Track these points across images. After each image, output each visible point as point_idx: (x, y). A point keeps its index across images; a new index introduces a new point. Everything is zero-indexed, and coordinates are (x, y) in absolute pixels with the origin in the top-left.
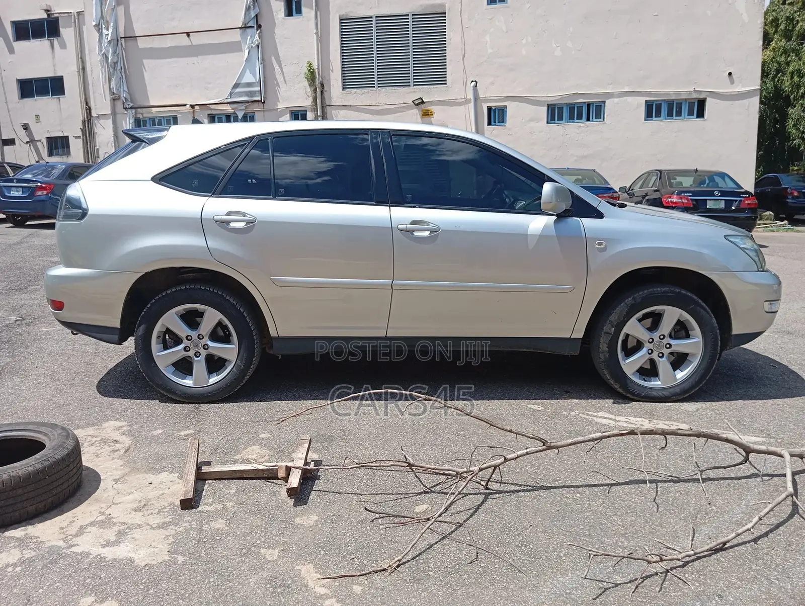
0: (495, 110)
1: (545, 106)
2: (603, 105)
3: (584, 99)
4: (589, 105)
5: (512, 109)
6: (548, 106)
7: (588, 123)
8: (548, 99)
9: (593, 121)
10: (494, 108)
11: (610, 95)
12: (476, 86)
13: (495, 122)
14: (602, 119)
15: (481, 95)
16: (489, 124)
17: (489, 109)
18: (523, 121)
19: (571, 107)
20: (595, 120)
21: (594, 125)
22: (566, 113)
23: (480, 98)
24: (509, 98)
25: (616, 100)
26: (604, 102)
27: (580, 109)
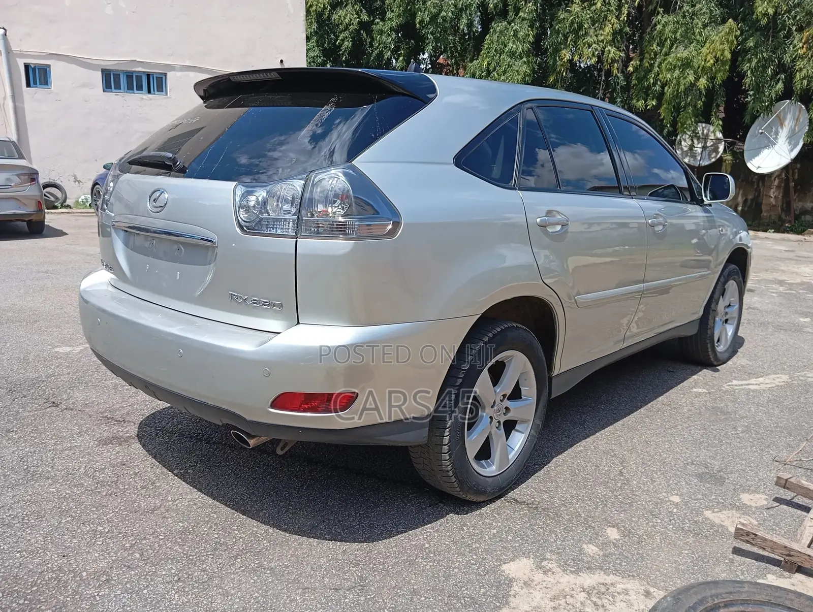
0: (34, 69)
1: (99, 71)
2: (164, 77)
3: (144, 68)
4: (148, 76)
5: (57, 70)
6: (103, 71)
7: (150, 96)
8: (102, 63)
9: (154, 94)
10: (33, 66)
11: (172, 68)
12: (6, 35)
13: (35, 83)
14: (164, 93)
15: (14, 48)
16: (28, 85)
17: (27, 67)
18: (74, 85)
19: (129, 76)
20: (157, 93)
21: (156, 97)
22: (123, 81)
23: (12, 51)
24: (52, 55)
25: (179, 74)
26: (165, 75)
27: (139, 78)
